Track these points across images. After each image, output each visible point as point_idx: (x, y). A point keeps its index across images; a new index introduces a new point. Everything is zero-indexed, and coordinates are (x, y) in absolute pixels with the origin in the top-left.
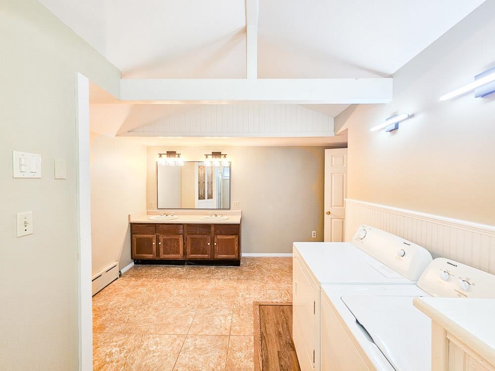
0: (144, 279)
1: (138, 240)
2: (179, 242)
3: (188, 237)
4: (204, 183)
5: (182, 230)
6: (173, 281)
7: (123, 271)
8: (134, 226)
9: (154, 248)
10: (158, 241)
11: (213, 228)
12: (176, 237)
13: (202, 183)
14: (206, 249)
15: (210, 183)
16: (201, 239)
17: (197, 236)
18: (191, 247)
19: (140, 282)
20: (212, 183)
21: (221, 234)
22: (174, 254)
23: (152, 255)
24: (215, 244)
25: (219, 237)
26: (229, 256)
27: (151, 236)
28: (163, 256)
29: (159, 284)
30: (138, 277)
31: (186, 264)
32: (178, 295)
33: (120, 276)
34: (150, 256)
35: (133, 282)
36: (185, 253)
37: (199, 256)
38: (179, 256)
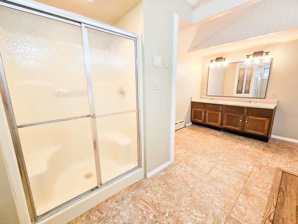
0: (196, 131)
1: (195, 111)
2: (218, 116)
3: (225, 114)
4: (243, 81)
5: (221, 109)
6: (212, 137)
7: (187, 125)
8: (193, 103)
9: (203, 117)
10: (205, 113)
11: (245, 110)
12: (217, 113)
13: (240, 81)
14: (238, 124)
15: (248, 81)
16: (235, 116)
17: (232, 114)
18: (227, 120)
19: (194, 132)
21: (252, 115)
22: (214, 123)
23: (201, 121)
24: (246, 122)
25: (251, 117)
26: (257, 132)
27: (202, 110)
28: (207, 123)
29: (204, 136)
30: (193, 130)
31: (222, 130)
32: (215, 143)
33: (185, 127)
34: (200, 121)
35: (191, 131)
36: (221, 124)
37: (232, 127)
38: (218, 125)
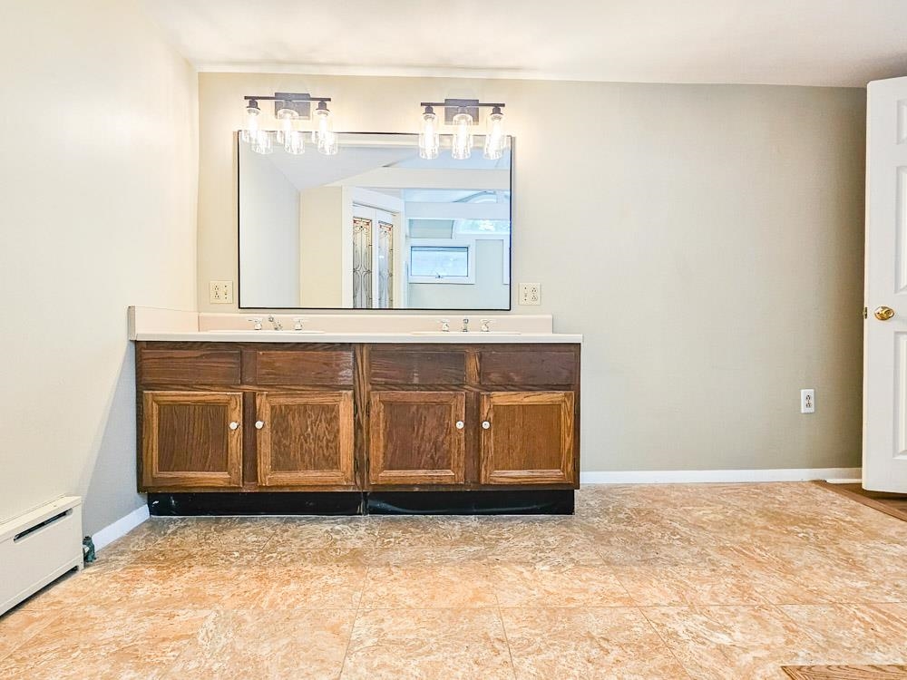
0: (198, 570)
1: (168, 410)
2: (336, 418)
3: (375, 398)
4: (369, 272)
5: (350, 372)
6: (334, 577)
7: (101, 540)
8: (148, 353)
9: (235, 445)
10: (250, 416)
11: (472, 365)
12: (327, 399)
13: (361, 271)
14: (446, 446)
15: (386, 274)
16: (428, 406)
17: (414, 396)
18: (389, 436)
19: (179, 583)
20: (391, 275)
21: (507, 385)
22: (316, 467)
23: (224, 475)
24: (486, 425)
25: (501, 398)
26: (537, 473)
27: (219, 395)
28: (272, 478)
29: (273, 592)
30: (168, 562)
31: (361, 508)
33: (88, 558)
34: (215, 479)
35: (148, 587)
36: (361, 466)
37: (418, 476)
38: (339, 478)
